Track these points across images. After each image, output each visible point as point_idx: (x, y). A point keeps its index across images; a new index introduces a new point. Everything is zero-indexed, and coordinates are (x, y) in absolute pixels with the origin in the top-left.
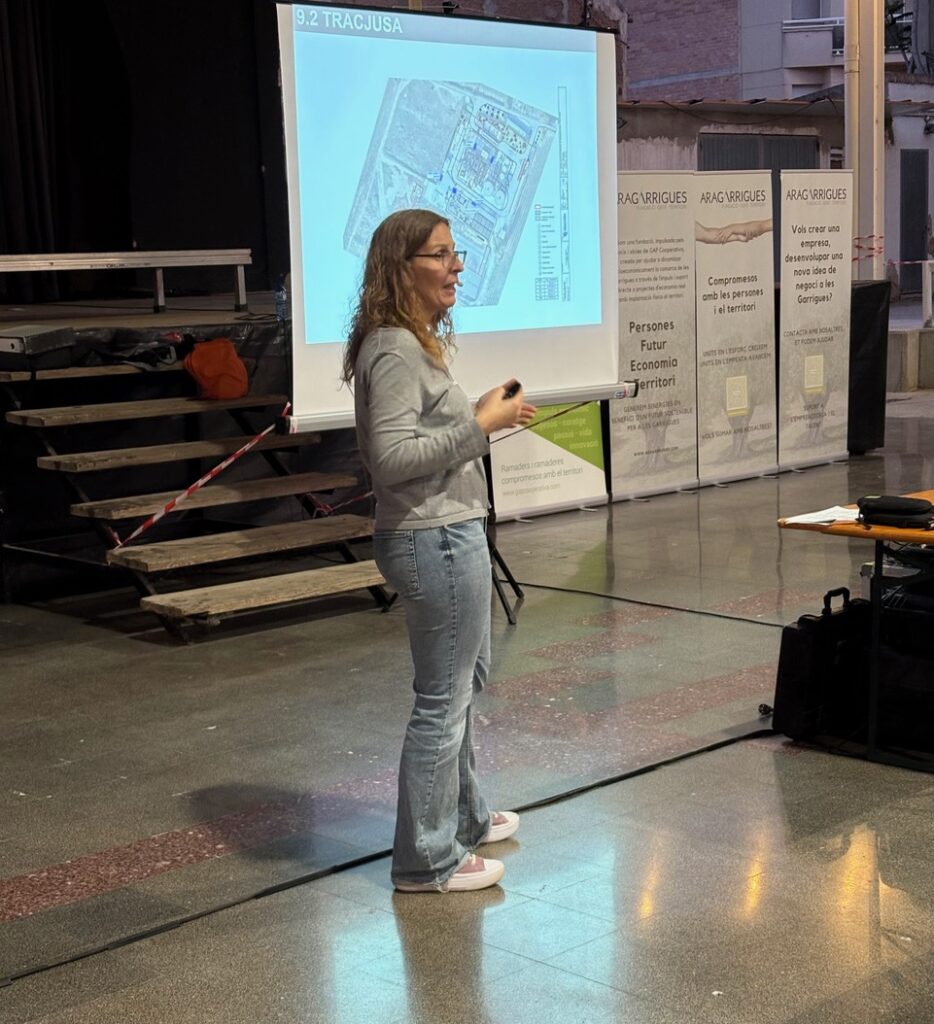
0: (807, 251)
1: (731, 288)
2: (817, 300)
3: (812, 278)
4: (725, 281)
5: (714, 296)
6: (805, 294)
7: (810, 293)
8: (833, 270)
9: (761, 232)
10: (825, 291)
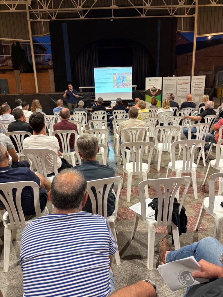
0: (196, 85)
1: (183, 89)
2: (198, 91)
3: (197, 88)
4: (182, 89)
5: (180, 90)
6: (195, 90)
7: (197, 90)
8: (201, 87)
9: (188, 83)
10: (199, 90)
